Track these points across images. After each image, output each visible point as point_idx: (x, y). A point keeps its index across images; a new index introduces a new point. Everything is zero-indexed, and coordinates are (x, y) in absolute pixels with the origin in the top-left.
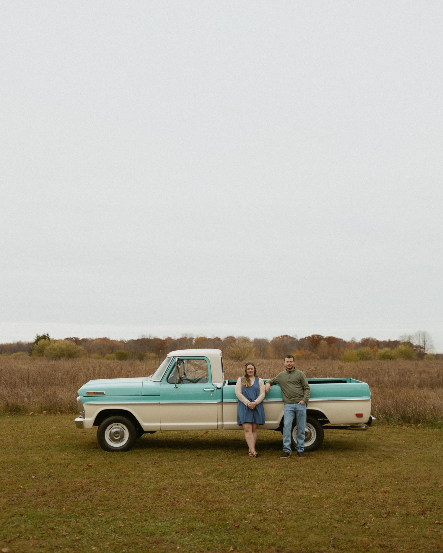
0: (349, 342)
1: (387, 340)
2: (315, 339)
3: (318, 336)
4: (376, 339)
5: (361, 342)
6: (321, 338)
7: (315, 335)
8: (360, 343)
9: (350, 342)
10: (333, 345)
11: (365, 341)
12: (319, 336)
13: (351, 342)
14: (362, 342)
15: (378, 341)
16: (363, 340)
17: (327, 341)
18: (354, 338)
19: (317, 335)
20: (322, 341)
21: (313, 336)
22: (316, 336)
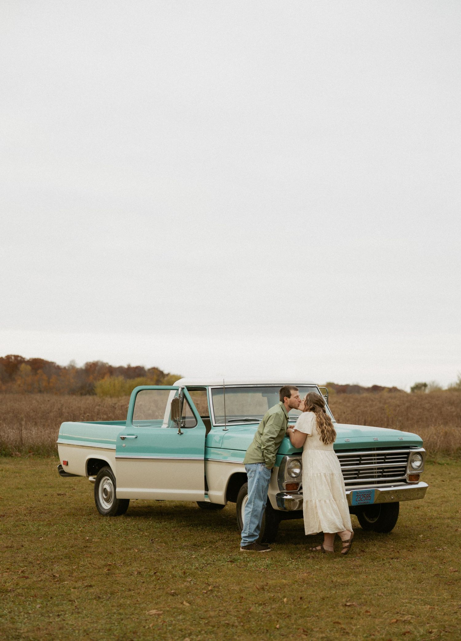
0: (65, 368)
1: (125, 365)
2: (12, 362)
3: (16, 357)
4: (107, 363)
5: (84, 368)
6: (21, 360)
7: (12, 355)
8: (81, 370)
9: (67, 368)
10: (40, 371)
11: (91, 366)
12: (18, 356)
13: (69, 367)
14: (86, 367)
15: (110, 367)
16: (87, 364)
17: (31, 365)
18: (73, 361)
19: (14, 356)
20: (23, 366)
21: (8, 357)
22: (13, 358)
